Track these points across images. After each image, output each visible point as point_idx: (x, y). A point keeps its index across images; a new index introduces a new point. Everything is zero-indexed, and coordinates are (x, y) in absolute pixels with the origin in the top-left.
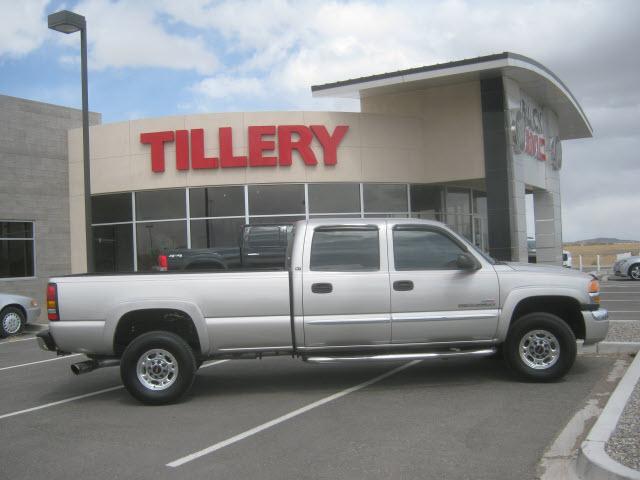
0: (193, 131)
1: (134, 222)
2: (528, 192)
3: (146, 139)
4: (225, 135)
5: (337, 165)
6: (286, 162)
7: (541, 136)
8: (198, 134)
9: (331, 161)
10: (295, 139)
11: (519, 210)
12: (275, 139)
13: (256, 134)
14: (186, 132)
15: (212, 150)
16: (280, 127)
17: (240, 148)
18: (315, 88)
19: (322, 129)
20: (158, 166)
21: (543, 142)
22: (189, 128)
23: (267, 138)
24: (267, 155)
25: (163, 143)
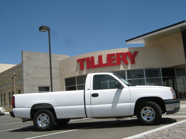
3: (78, 61)
4: (100, 57)
5: (135, 64)
6: (119, 64)
8: (93, 58)
9: (133, 62)
10: (121, 57)
12: (115, 57)
13: (109, 56)
14: (89, 58)
15: (96, 62)
16: (116, 54)
17: (104, 61)
18: (127, 41)
19: (130, 53)
20: (82, 68)
22: (90, 57)
23: (112, 57)
24: (113, 62)
25: (83, 62)
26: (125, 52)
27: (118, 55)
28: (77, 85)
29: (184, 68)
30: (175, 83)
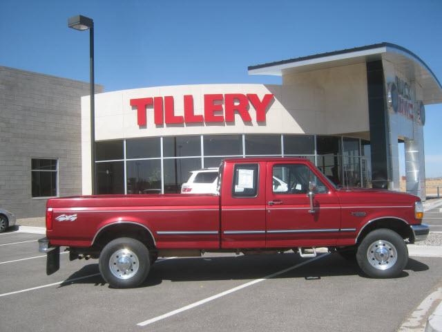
0: (166, 97)
1: (125, 160)
2: (400, 141)
3: (134, 103)
4: (189, 101)
6: (231, 120)
7: (410, 102)
8: (170, 100)
9: (261, 119)
10: (237, 104)
11: (393, 153)
12: (223, 103)
13: (210, 100)
14: (161, 98)
15: (179, 111)
16: (226, 95)
17: (199, 109)
18: (250, 68)
19: (255, 96)
20: (142, 122)
21: (411, 106)
22: (163, 95)
24: (217, 114)
25: (146, 106)
26: (245, 94)
27: (230, 98)
29: (358, 140)
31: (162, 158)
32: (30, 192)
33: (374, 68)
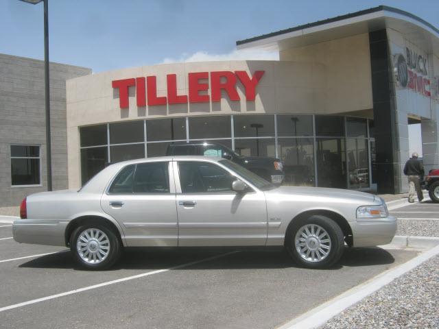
0: (148, 77)
2: (412, 121)
3: (116, 84)
4: (172, 80)
5: (256, 101)
6: (216, 99)
8: (152, 80)
9: (250, 98)
10: (223, 81)
12: (209, 82)
14: (143, 79)
15: (162, 91)
16: (211, 73)
17: (183, 89)
18: (239, 43)
19: (244, 73)
20: (124, 105)
22: (145, 75)
23: (202, 82)
24: (202, 93)
25: (128, 87)
26: (233, 72)
28: (109, 145)
29: (366, 120)
30: (343, 149)
31: (146, 142)
32: (9, 179)
33: (378, 37)
